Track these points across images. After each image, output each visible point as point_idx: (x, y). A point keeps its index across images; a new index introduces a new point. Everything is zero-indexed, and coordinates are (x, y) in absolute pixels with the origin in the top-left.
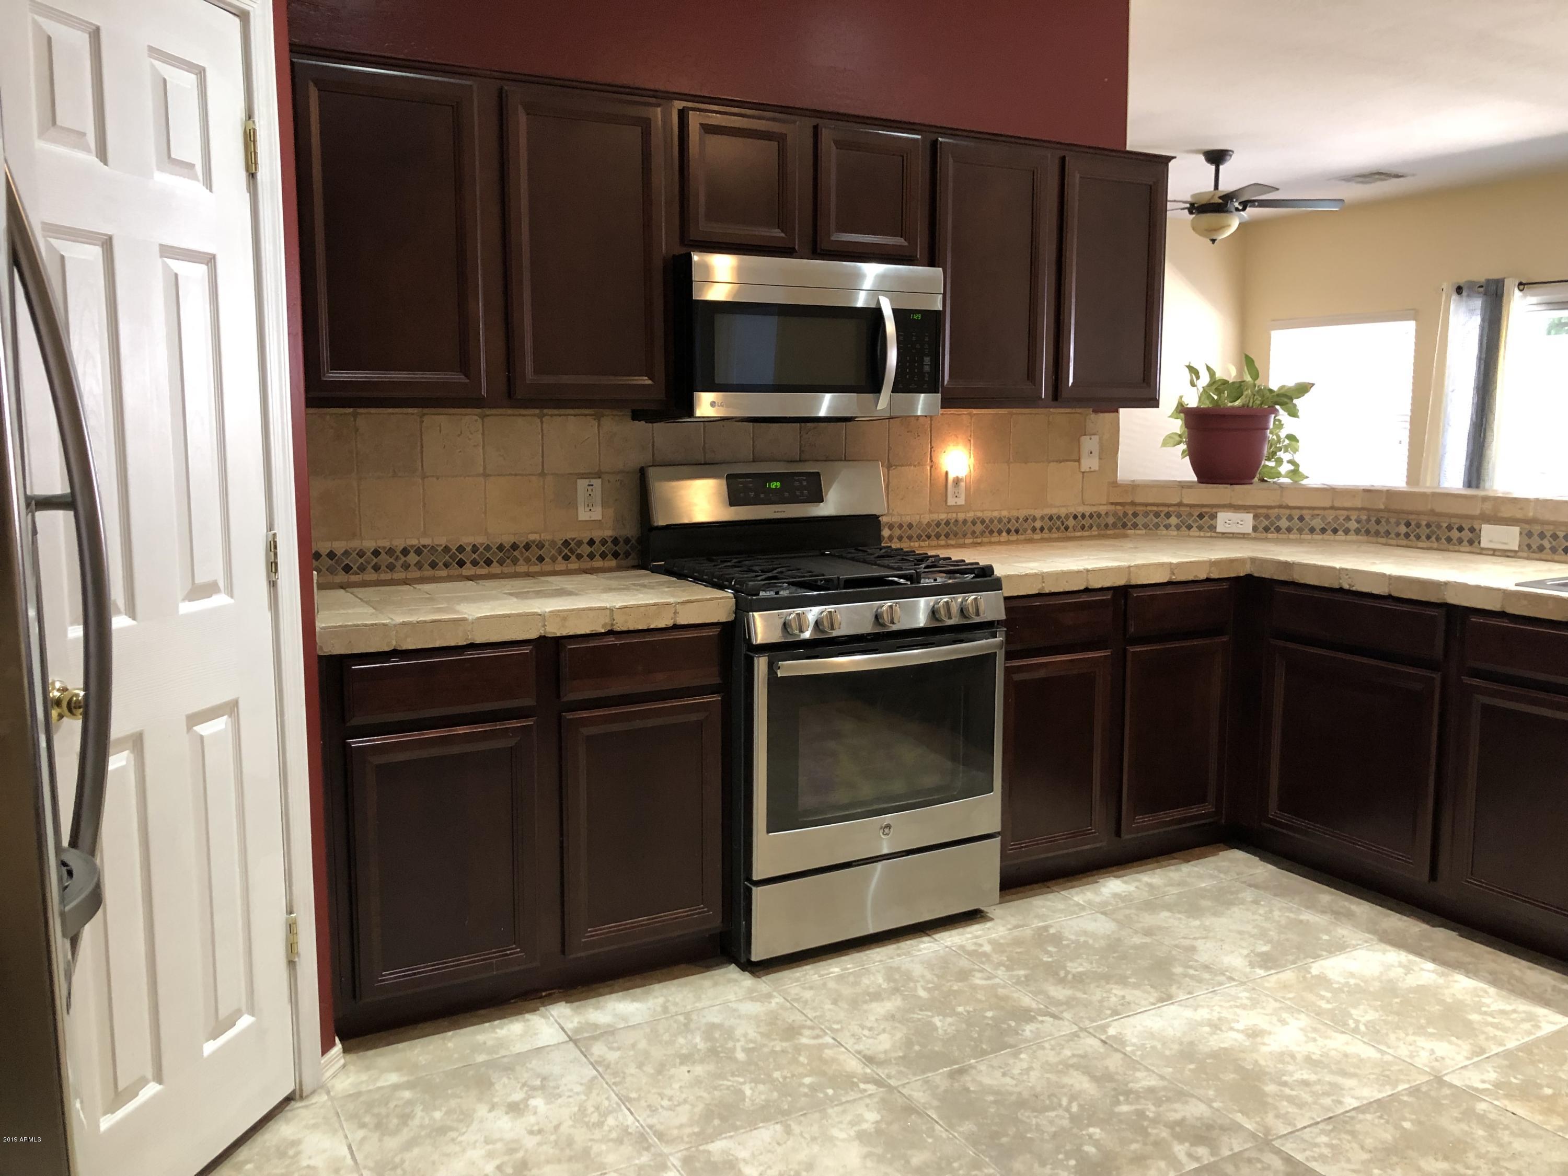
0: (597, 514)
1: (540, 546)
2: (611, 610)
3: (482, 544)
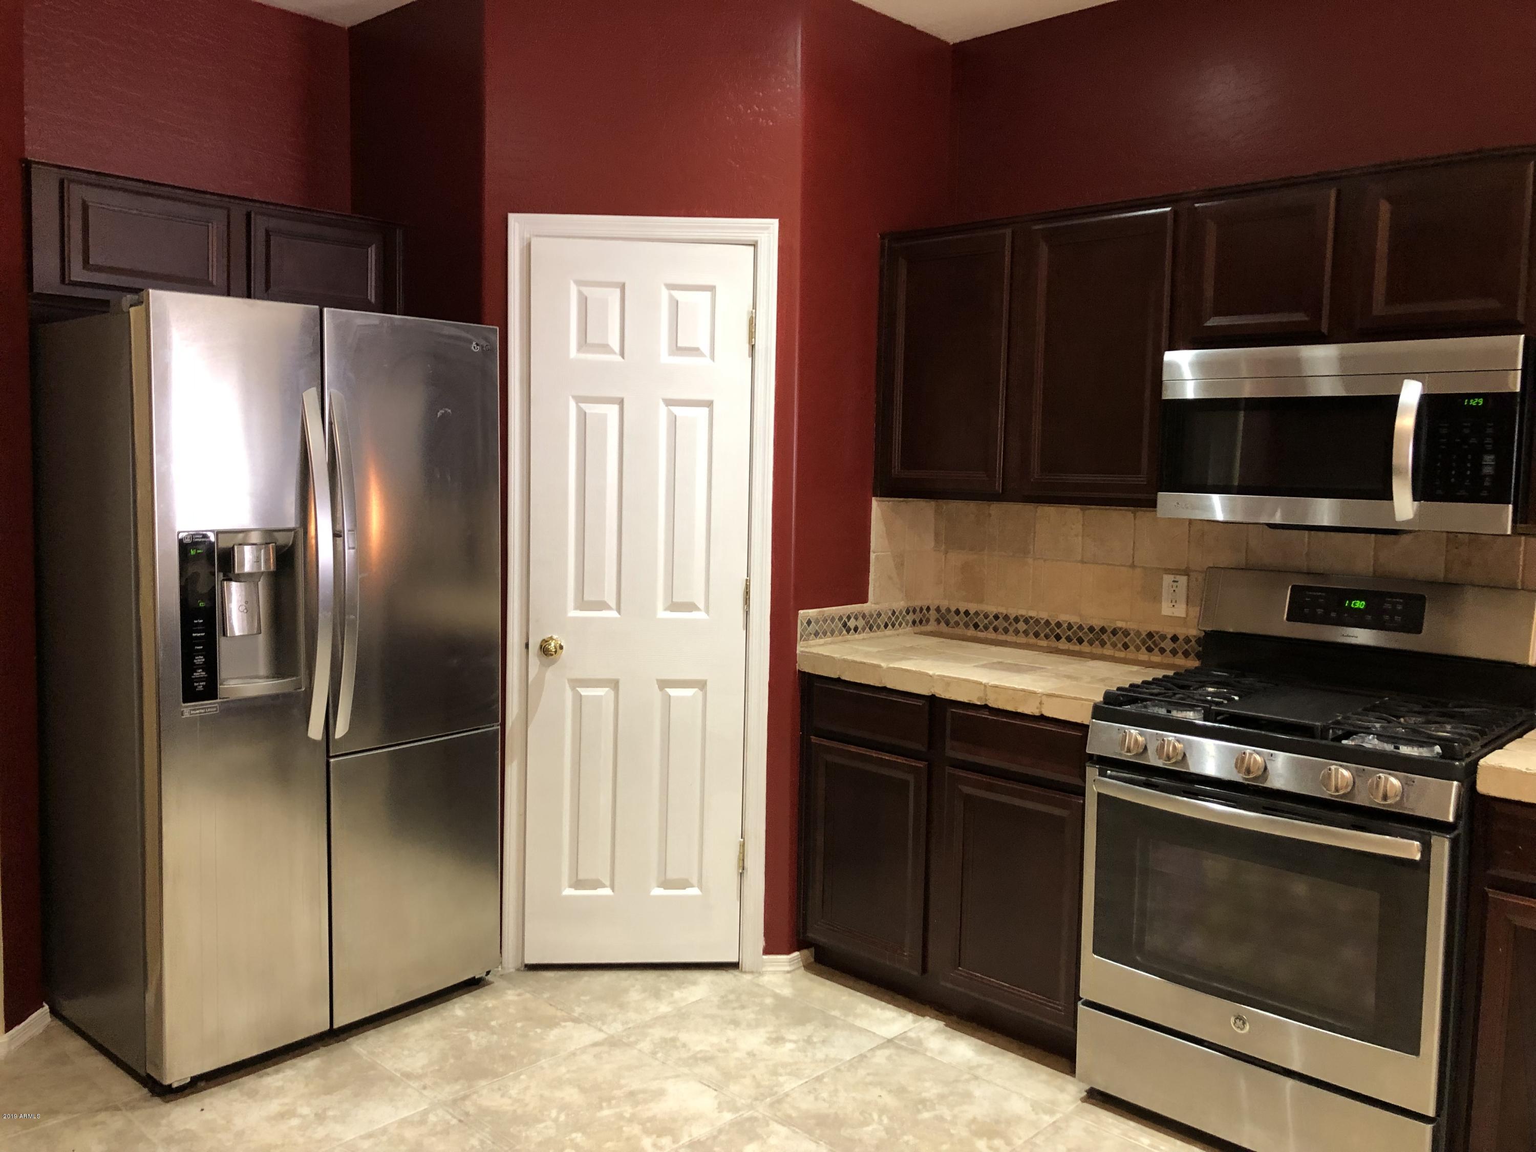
0: (1180, 611)
1: (1126, 633)
2: (985, 686)
3: (1076, 623)
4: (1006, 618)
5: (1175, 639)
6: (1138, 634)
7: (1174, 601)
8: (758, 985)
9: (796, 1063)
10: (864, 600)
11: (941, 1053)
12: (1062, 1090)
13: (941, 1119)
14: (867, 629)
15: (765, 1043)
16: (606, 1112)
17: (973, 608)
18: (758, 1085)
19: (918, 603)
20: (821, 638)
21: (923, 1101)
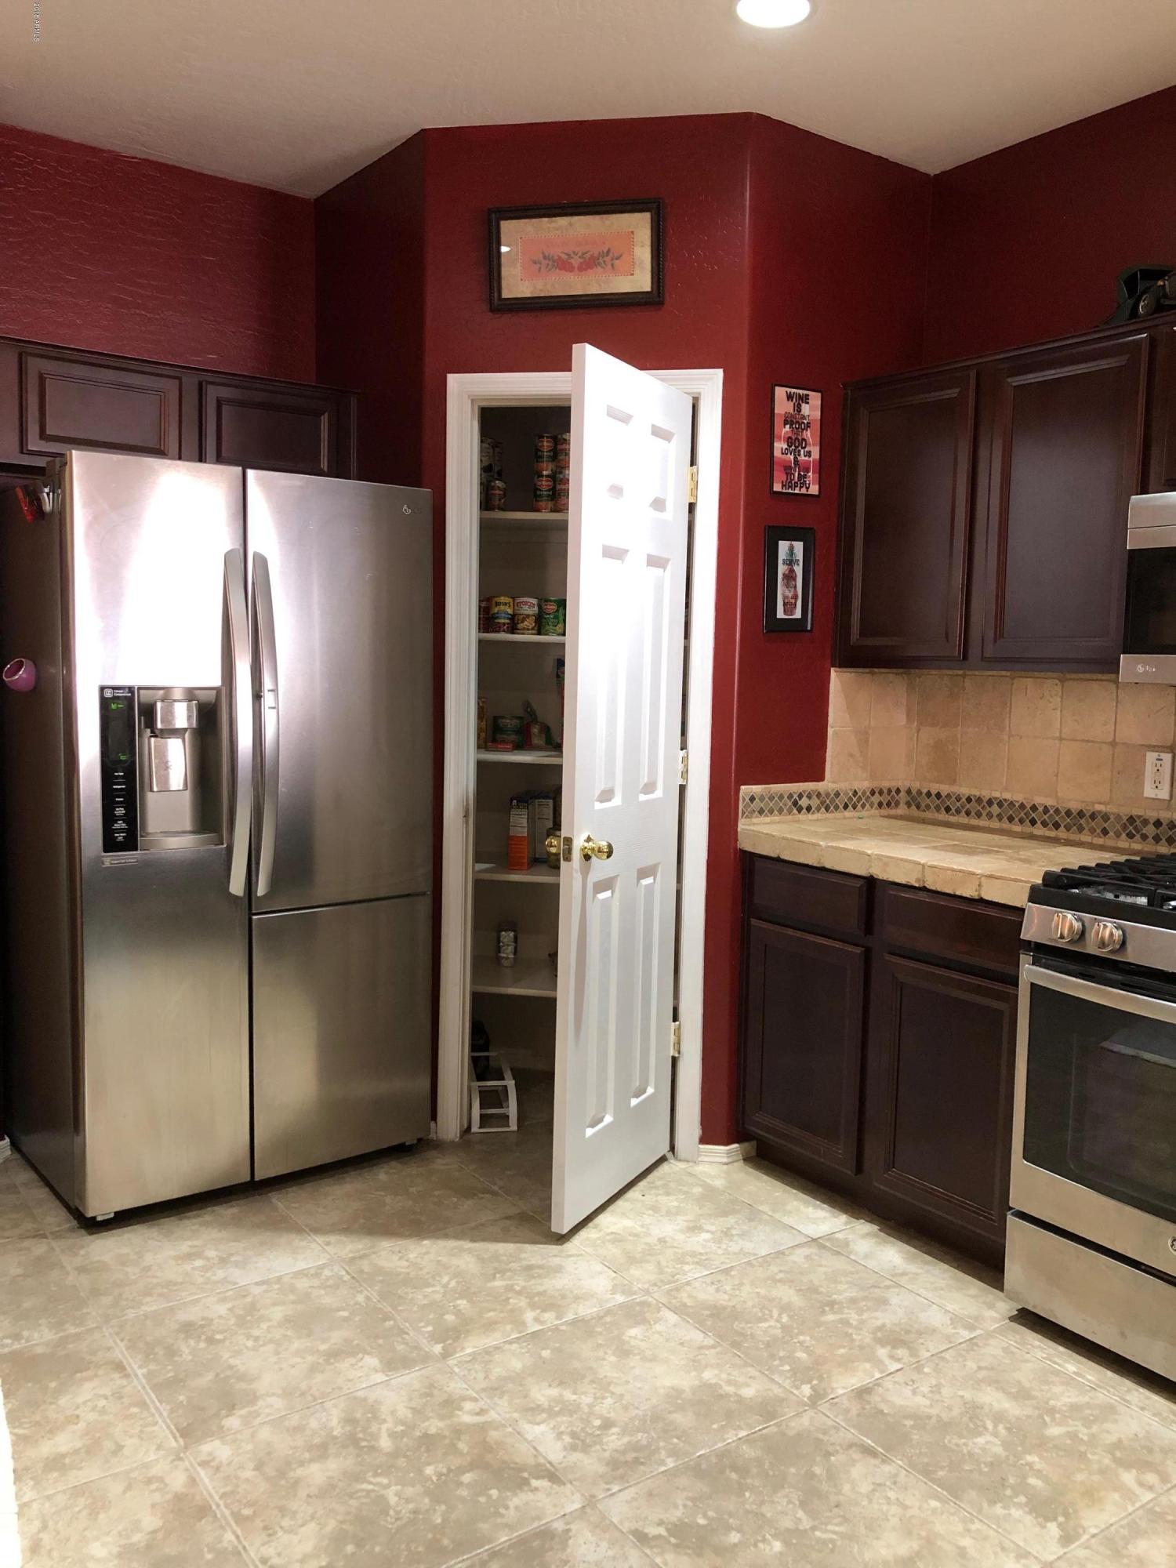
0: (1164, 792)
1: (1106, 817)
2: (923, 866)
3: (1052, 806)
4: (979, 800)
5: (1158, 823)
6: (1118, 817)
7: (1157, 782)
8: (690, 1174)
9: (706, 1253)
10: (820, 778)
11: (866, 1257)
12: (991, 1306)
13: (846, 1322)
14: (823, 809)
15: (681, 1231)
16: (498, 1283)
17: (945, 789)
18: (661, 1272)
19: (885, 784)
20: (766, 816)
21: (832, 1304)
